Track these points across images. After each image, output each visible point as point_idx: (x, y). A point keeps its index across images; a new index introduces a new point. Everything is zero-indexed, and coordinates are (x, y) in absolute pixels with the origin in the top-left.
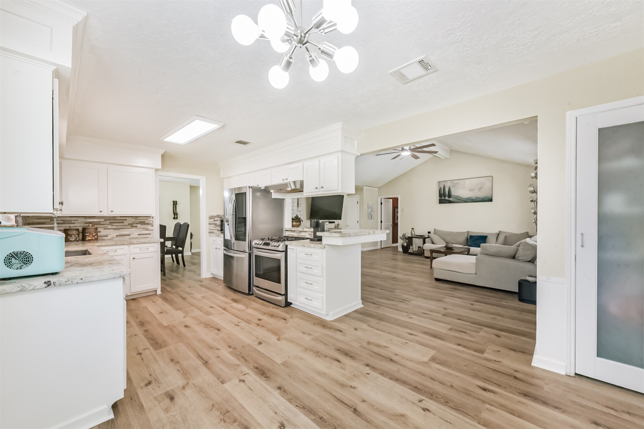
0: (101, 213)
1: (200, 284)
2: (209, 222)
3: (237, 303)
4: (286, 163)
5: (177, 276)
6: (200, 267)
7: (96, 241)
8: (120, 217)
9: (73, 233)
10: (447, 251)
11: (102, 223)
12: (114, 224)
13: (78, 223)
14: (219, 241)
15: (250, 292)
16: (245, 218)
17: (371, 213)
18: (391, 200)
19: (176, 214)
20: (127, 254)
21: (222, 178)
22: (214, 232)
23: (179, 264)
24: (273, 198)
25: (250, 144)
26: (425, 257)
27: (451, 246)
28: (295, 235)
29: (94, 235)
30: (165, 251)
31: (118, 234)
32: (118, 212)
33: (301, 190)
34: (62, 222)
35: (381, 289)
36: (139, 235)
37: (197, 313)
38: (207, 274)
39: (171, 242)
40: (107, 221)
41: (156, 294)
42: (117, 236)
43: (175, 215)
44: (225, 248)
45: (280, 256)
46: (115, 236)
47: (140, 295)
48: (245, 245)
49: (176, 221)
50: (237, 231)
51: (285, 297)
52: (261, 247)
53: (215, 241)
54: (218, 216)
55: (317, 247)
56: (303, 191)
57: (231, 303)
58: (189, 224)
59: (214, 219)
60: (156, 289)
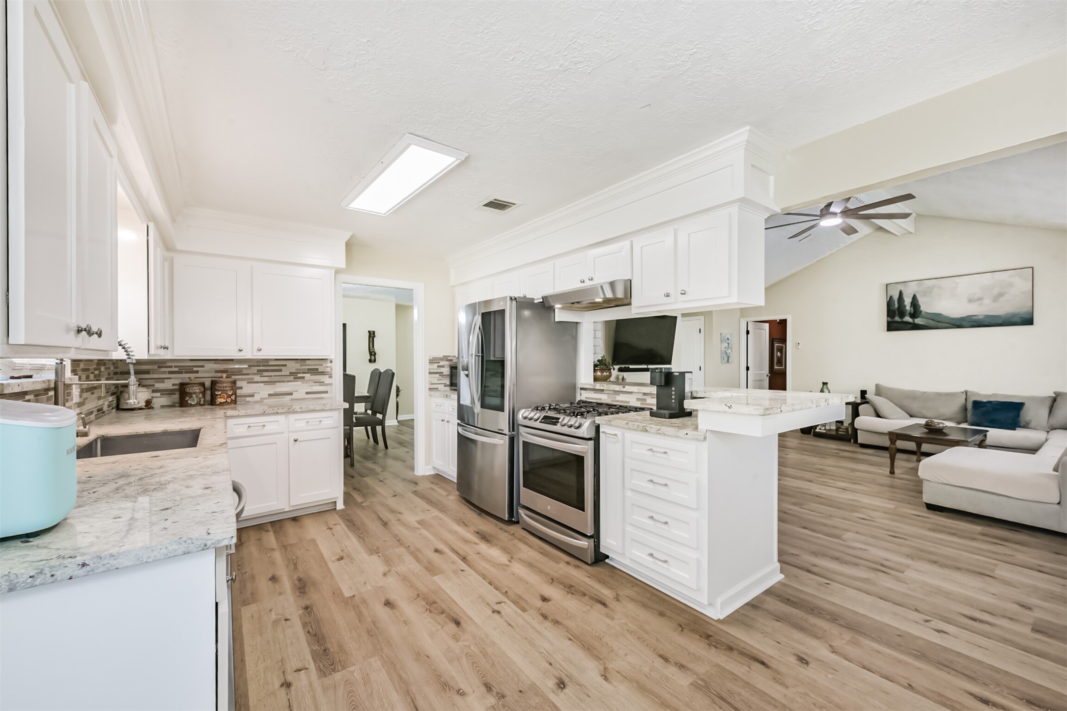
0: (241, 353)
1: (414, 489)
2: (429, 369)
3: (488, 545)
4: (591, 243)
5: (374, 469)
6: (413, 451)
7: (233, 405)
8: (276, 360)
9: (194, 391)
10: (929, 436)
11: (244, 372)
12: (265, 374)
13: (205, 372)
14: (449, 407)
15: (513, 517)
16: (502, 363)
17: (728, 351)
18: (767, 325)
19: (373, 353)
20: (283, 433)
21: (453, 286)
22: (437, 388)
23: (378, 444)
24: (556, 320)
25: (514, 206)
26: (858, 445)
27: (941, 425)
28: (604, 398)
29: (230, 393)
30: (353, 422)
31: (272, 393)
32: (271, 352)
33: (626, 302)
34: (177, 369)
35: (805, 528)
36: (307, 393)
37: (410, 565)
38: (426, 467)
39: (364, 403)
40: (252, 368)
41: (336, 509)
42: (270, 395)
43: (373, 356)
44: (459, 421)
45: (585, 449)
46: (267, 396)
47: (307, 510)
48: (502, 420)
49: (373, 366)
50: (485, 387)
51: (595, 542)
52: (538, 425)
53: (441, 406)
54: (446, 358)
55: (684, 437)
56: (630, 304)
57: (477, 544)
58: (394, 372)
59: (439, 363)
60: (335, 501)
